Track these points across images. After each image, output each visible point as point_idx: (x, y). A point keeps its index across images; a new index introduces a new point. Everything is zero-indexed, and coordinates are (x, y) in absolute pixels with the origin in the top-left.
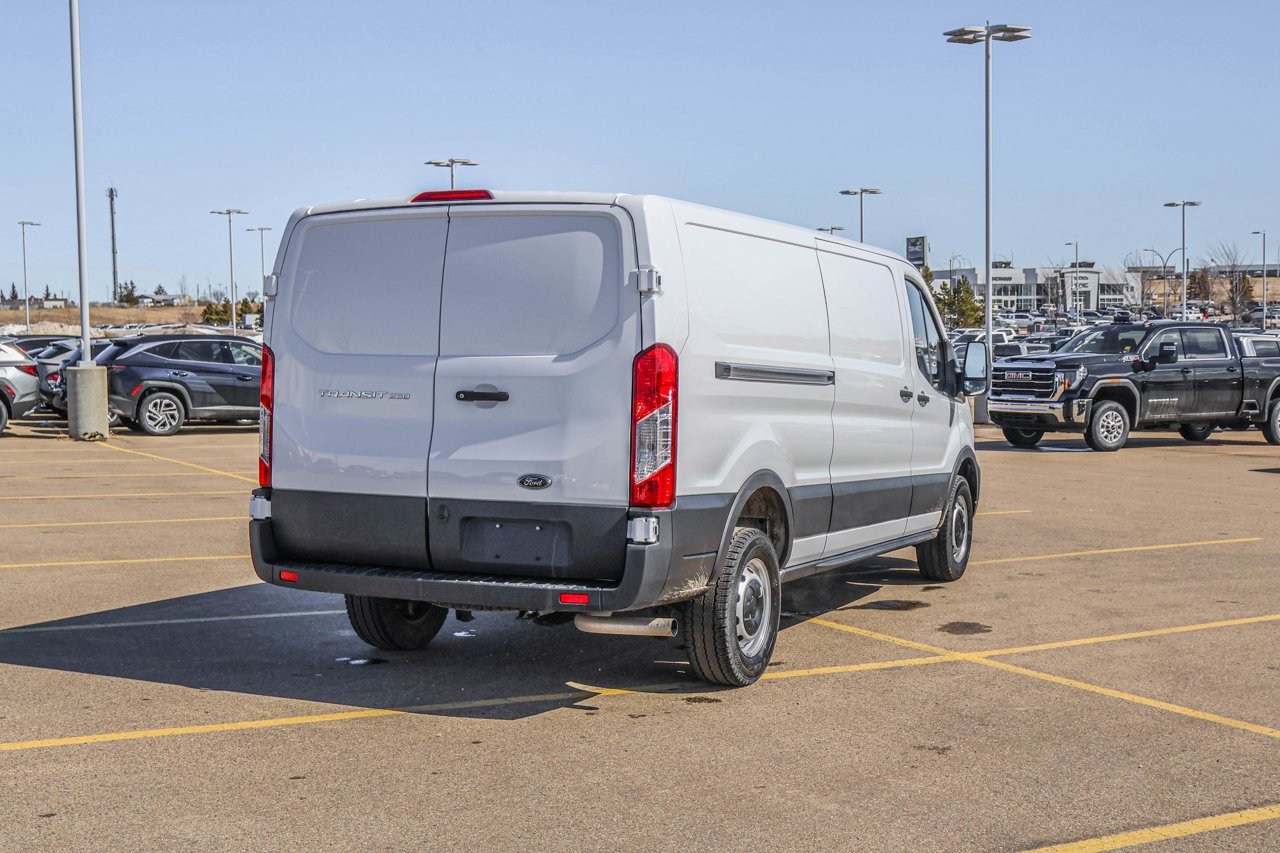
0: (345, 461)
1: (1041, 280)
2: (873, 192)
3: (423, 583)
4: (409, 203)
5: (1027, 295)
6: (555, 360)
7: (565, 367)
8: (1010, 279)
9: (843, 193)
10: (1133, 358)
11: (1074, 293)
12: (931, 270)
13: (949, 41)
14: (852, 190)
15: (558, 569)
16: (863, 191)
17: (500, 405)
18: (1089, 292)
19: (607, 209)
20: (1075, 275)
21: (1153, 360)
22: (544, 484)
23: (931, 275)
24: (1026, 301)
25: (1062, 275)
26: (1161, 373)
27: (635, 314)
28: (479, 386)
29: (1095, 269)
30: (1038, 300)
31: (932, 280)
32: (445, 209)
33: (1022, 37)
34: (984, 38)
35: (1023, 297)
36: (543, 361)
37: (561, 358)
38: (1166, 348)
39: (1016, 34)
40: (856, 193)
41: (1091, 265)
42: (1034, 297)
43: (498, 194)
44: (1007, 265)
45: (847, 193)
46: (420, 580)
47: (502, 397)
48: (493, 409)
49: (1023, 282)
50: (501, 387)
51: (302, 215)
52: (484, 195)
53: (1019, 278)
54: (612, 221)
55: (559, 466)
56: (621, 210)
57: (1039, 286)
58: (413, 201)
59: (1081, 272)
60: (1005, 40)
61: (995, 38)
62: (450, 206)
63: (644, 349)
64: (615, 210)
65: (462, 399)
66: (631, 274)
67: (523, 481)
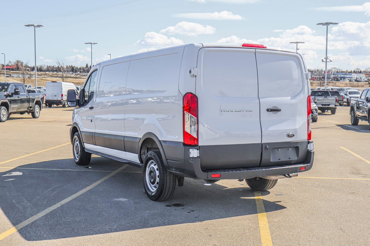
4: (241, 47)
6: (291, 99)
7: (294, 101)
10: (5, 93)
15: (294, 161)
17: (279, 112)
21: (12, 94)
22: (294, 136)
26: (15, 97)
27: (307, 85)
36: (288, 99)
38: (16, 90)
48: (277, 114)
50: (279, 107)
54: (297, 58)
55: (296, 130)
58: (242, 46)
62: (255, 49)
63: (309, 95)
64: (298, 55)
65: (269, 111)
66: (305, 74)
67: (289, 136)
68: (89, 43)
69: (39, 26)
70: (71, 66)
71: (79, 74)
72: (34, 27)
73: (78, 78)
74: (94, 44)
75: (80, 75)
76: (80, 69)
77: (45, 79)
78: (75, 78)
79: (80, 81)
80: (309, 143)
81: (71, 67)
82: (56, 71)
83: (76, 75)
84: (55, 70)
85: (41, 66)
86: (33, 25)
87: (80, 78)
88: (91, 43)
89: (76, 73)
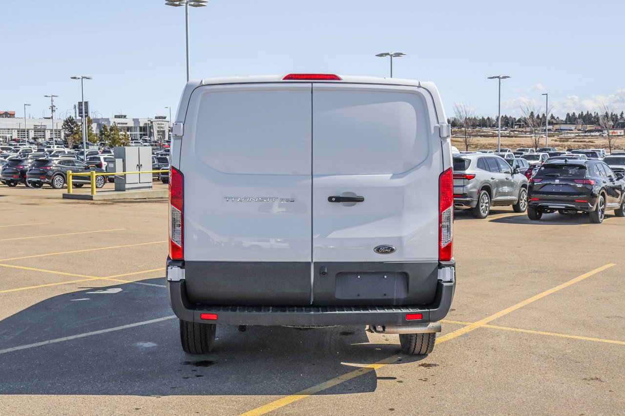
0: (247, 243)
1: (142, 125)
2: (89, 78)
3: (314, 315)
4: (282, 80)
5: (134, 131)
6: (392, 178)
7: (399, 182)
8: (126, 124)
9: (72, 78)
11: (158, 131)
12: (91, 118)
13: (166, 4)
14: (77, 77)
15: (397, 300)
16: (83, 77)
17: (358, 204)
18: (165, 131)
19: (415, 89)
20: (157, 122)
22: (392, 250)
23: (91, 121)
24: (135, 134)
25: (152, 122)
27: (439, 150)
28: (344, 193)
29: (166, 119)
30: (140, 135)
31: (92, 123)
32: (310, 85)
33: (202, 5)
34: (185, 4)
35: (133, 133)
36: (384, 178)
37: (395, 176)
39: (201, 3)
40: (79, 78)
41: (165, 118)
42: (138, 133)
43: (344, 77)
44: (125, 117)
45: (75, 78)
46: (312, 313)
47: (360, 200)
48: (354, 207)
49: (133, 125)
50: (359, 194)
51: (198, 84)
52: (333, 77)
53: (131, 124)
54: (419, 95)
56: (423, 89)
57: (141, 128)
58: (284, 79)
59: (160, 121)
60: (194, 6)
61: (190, 5)
62: (312, 83)
63: (445, 170)
64: (421, 90)
65: (333, 201)
66: (435, 127)
67: (378, 250)
68: (496, 77)
69: (398, 55)
70: (504, 116)
71: (518, 129)
72: (390, 57)
73: (512, 137)
74: (504, 77)
75: (519, 131)
76: (519, 121)
77: (457, 139)
78: (508, 137)
79: (514, 142)
80: (440, 266)
81: (504, 118)
82: (479, 126)
83: (512, 131)
84: (478, 124)
85: (455, 119)
86: (388, 54)
87: (515, 137)
88: (498, 77)
89: (512, 127)
